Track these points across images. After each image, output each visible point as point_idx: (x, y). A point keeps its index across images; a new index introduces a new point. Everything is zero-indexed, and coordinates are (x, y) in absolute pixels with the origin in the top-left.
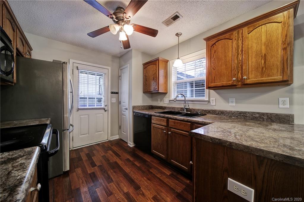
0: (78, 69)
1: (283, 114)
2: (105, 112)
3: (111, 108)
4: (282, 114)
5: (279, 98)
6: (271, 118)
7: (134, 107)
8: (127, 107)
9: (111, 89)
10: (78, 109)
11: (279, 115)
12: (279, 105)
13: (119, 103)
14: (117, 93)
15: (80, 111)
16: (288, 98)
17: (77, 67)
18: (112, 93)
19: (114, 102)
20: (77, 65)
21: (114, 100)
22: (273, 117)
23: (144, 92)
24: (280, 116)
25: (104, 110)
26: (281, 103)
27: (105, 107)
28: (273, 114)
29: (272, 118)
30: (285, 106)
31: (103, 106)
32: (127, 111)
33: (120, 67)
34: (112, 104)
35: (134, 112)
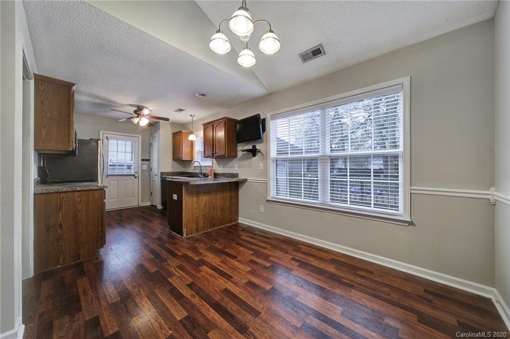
0: (107, 139)
2: (135, 179)
3: (142, 175)
7: (162, 173)
8: (156, 174)
9: (142, 155)
10: (108, 176)
13: (151, 170)
14: (149, 160)
15: (109, 177)
17: (107, 137)
18: (143, 160)
19: (144, 169)
20: (107, 135)
21: (145, 167)
23: (173, 160)
25: (134, 177)
27: (135, 174)
31: (133, 173)
32: (157, 177)
33: (151, 135)
34: (143, 171)
35: (161, 177)
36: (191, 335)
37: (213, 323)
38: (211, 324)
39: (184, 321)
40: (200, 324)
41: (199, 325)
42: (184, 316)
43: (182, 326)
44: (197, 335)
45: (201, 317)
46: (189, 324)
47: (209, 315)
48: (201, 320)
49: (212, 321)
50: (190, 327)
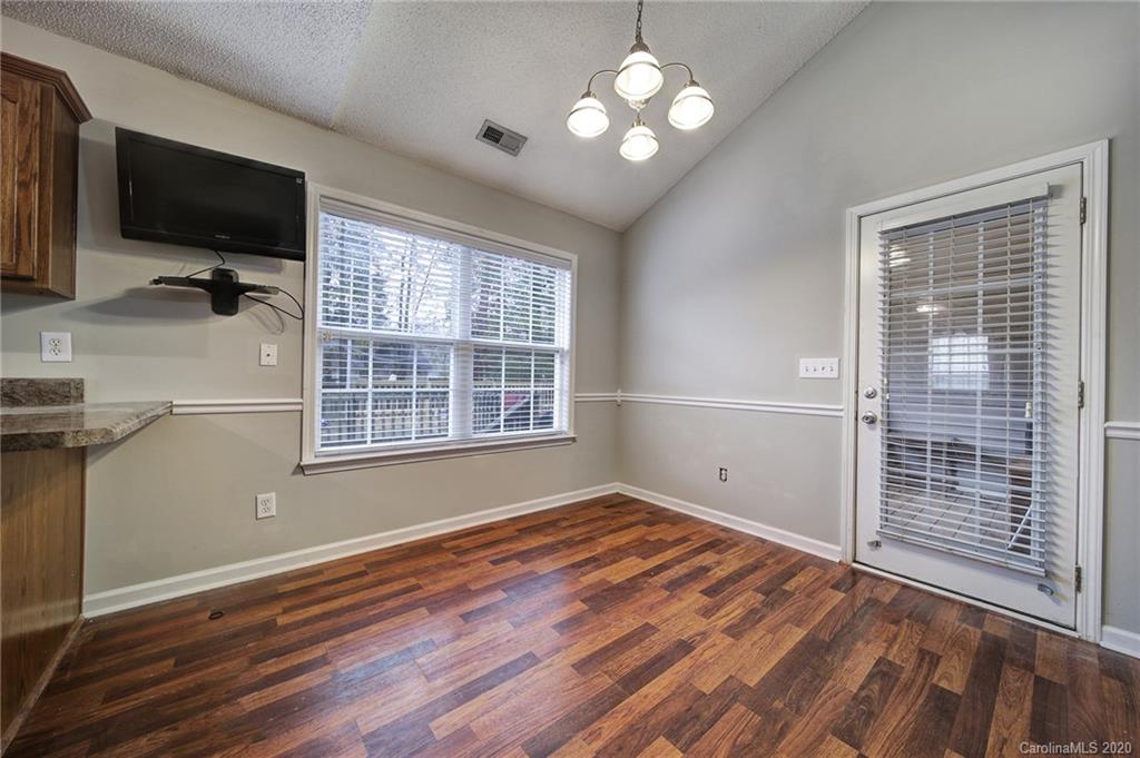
1: (51, 380)
4: (47, 379)
5: (43, 334)
6: (14, 393)
11: (39, 384)
12: (41, 351)
16: (69, 335)
22: (18, 390)
24: (42, 387)
26: (47, 346)
28: (18, 380)
29: (14, 396)
30: (61, 357)
36: (716, 722)
37: (679, 688)
38: (681, 690)
39: (683, 741)
40: (686, 708)
41: (689, 710)
42: (668, 743)
43: (697, 744)
44: (712, 711)
45: (666, 708)
46: (689, 730)
47: (659, 694)
48: (676, 707)
49: (673, 688)
50: (697, 727)
